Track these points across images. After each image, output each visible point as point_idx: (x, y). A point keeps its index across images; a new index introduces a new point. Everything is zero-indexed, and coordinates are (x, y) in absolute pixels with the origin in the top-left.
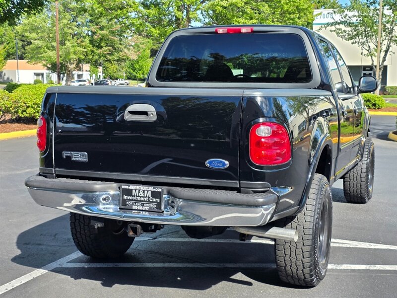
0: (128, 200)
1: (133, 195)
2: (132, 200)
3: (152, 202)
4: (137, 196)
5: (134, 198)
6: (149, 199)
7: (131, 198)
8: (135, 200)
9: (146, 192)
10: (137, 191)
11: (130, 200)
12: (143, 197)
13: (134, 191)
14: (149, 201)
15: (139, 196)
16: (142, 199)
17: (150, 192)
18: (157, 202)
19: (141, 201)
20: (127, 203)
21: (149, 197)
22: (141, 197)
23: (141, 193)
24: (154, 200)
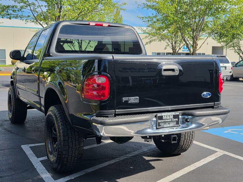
0: (161, 122)
1: (163, 119)
2: (163, 122)
3: (174, 121)
4: (166, 119)
5: (164, 121)
6: (172, 120)
7: (162, 121)
8: (165, 122)
9: (170, 116)
10: (166, 116)
11: (162, 122)
12: (169, 119)
13: (164, 116)
14: (172, 121)
15: (167, 119)
16: (168, 120)
17: (172, 116)
18: (176, 121)
19: (168, 122)
20: (160, 124)
21: (172, 119)
22: (168, 119)
23: (168, 117)
24: (175, 120)
